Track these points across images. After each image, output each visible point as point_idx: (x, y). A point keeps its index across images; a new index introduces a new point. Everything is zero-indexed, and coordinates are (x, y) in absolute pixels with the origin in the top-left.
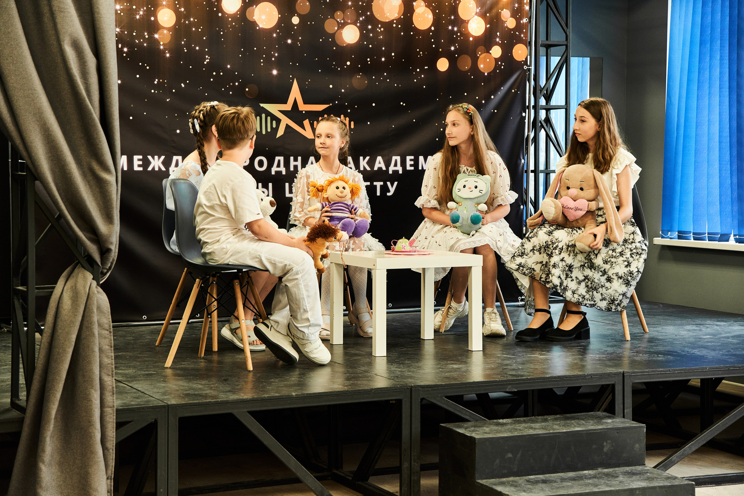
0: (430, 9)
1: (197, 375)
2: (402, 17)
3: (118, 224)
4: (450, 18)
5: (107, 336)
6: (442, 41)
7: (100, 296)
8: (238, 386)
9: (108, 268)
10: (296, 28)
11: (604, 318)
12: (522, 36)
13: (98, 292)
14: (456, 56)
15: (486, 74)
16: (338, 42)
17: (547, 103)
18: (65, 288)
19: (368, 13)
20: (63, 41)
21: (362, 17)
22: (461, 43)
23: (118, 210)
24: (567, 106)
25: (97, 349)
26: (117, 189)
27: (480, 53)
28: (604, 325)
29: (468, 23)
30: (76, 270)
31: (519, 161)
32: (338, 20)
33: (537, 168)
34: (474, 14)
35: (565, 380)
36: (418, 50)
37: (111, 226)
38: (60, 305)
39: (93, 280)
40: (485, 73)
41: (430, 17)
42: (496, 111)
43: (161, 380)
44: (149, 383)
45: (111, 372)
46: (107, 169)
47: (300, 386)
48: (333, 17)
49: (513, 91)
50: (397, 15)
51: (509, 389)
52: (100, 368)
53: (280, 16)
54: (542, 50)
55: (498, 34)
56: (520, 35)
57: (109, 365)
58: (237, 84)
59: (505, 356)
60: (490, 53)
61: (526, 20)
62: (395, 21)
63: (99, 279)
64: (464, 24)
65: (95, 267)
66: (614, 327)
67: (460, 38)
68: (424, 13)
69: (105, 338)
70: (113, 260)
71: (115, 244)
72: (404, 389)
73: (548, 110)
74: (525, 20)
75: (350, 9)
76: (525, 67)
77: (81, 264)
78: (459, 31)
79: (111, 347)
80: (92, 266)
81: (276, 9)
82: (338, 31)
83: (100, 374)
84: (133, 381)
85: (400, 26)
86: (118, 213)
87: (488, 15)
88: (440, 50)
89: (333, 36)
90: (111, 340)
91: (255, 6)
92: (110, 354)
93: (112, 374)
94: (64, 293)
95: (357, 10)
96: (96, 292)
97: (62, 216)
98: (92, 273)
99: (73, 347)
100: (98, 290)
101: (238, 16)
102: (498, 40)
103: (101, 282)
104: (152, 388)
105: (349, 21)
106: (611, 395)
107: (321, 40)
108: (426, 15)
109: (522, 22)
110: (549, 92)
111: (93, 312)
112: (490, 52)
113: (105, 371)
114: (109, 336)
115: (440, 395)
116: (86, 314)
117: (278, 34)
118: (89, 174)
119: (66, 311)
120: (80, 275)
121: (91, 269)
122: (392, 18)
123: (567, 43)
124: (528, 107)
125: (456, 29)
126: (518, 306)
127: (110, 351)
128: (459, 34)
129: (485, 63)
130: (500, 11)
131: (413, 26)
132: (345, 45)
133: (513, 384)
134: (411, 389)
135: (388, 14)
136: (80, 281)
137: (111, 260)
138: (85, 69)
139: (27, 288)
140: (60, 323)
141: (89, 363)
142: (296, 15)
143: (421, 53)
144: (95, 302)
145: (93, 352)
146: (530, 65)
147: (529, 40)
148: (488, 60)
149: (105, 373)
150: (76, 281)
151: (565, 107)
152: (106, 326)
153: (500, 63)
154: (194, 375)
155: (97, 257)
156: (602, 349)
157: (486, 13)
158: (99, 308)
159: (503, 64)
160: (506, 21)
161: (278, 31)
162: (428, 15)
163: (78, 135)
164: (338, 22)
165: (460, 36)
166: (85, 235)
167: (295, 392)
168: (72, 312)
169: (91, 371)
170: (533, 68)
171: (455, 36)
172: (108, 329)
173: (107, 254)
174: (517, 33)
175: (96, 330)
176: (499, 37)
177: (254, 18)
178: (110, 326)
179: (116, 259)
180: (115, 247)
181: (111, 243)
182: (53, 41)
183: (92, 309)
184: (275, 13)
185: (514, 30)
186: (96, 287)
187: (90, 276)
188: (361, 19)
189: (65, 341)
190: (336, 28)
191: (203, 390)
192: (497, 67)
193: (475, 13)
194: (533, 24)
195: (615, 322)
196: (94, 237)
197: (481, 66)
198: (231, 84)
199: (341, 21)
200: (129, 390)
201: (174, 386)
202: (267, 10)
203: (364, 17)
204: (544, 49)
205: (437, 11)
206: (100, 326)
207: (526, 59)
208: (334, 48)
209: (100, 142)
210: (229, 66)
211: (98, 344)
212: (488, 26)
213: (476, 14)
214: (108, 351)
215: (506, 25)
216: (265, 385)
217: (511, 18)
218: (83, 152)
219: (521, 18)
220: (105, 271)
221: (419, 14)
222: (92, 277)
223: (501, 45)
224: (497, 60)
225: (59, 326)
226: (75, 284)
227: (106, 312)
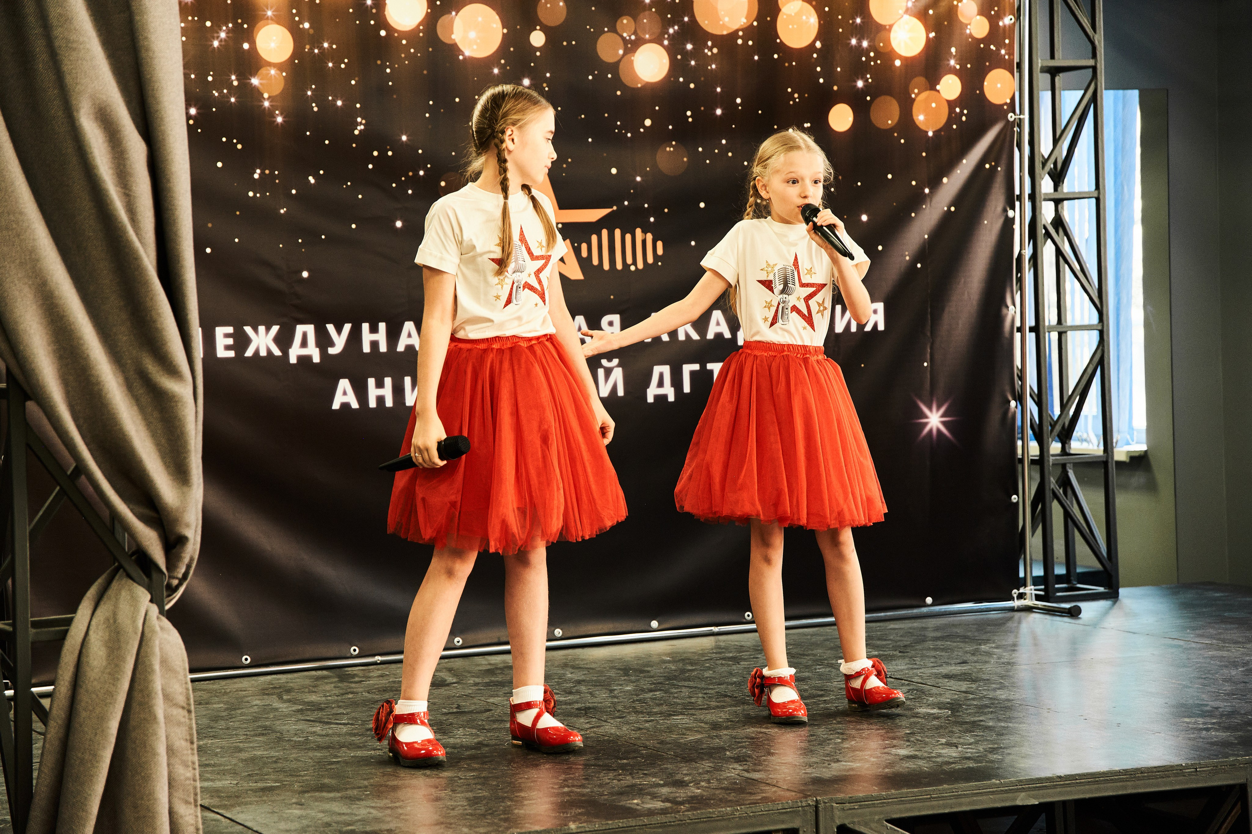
0: (811, 4)
1: (366, 787)
2: (755, 24)
3: (199, 484)
4: (854, 22)
5: (183, 720)
6: (839, 69)
7: (166, 636)
8: (453, 809)
9: (180, 576)
10: (538, 54)
11: (1197, 632)
12: (1003, 52)
13: (162, 628)
14: (868, 98)
15: (930, 134)
16: (626, 79)
17: (1056, 189)
18: (93, 623)
19: (686, 19)
20: (78, 111)
21: (673, 27)
22: (877, 72)
23: (200, 455)
24: (1099, 193)
25: (162, 749)
26: (196, 412)
27: (916, 91)
28: (1200, 649)
29: (889, 30)
30: (115, 585)
31: (1004, 311)
32: (625, 35)
33: (1041, 323)
34: (901, 12)
35: (1139, 779)
36: (789, 90)
37: (185, 489)
38: (84, 659)
39: (151, 604)
40: (927, 132)
41: (812, 20)
42: (953, 209)
43: (294, 800)
44: (267, 808)
45: (192, 795)
46: (172, 371)
47: (583, 807)
48: (613, 30)
49: (987, 166)
50: (745, 21)
51: (1022, 800)
52: (169, 788)
53: (505, 31)
54: (1043, 79)
55: (953, 50)
56: (998, 50)
57: (188, 782)
58: (421, 173)
59: (1003, 724)
60: (938, 91)
61: (1011, 19)
62: (741, 33)
63: (163, 602)
64: (883, 34)
65: (155, 575)
66: (1225, 654)
67: (876, 63)
68: (799, 14)
69: (179, 724)
70: (192, 559)
71: (193, 527)
72: (802, 807)
73: (1058, 202)
74: (1008, 20)
75: (647, 13)
76: (1011, 117)
77: (125, 570)
78: (872, 48)
79: (192, 743)
80: (149, 576)
81: (497, 17)
82: (626, 57)
83: (170, 802)
84: (233, 806)
85: (750, 43)
86: (200, 461)
87: (931, 12)
88: (835, 88)
89: (614, 67)
90: (191, 728)
91: (454, 13)
92: (190, 758)
93: (196, 801)
94: (91, 633)
95: (661, 13)
96: (158, 629)
97: (81, 469)
98: (149, 589)
99: (113, 746)
100: (162, 624)
101: (421, 35)
102: (952, 62)
103: (167, 607)
104: (276, 819)
105: (647, 36)
106: (1239, 805)
107: (590, 77)
108: (804, 18)
109: (1001, 24)
110: (1059, 166)
111: (153, 671)
112: (938, 87)
113: (179, 794)
114: (187, 721)
115: (877, 817)
116: (138, 675)
117: (502, 67)
118: (137, 384)
119: (96, 670)
120: (123, 593)
121: (146, 579)
122: (734, 27)
123: (1096, 63)
124: (1019, 198)
125: (865, 44)
126: (1012, 609)
127: (190, 752)
128: (872, 54)
129: (927, 111)
130: (955, 3)
131: (778, 41)
132: (639, 85)
133: (1029, 789)
134: (816, 807)
135: (727, 19)
136: (124, 607)
137: (186, 560)
138: (124, 166)
139: (14, 625)
140: (84, 698)
141: (147, 778)
142: (538, 27)
143: (796, 95)
144: (157, 650)
145: (155, 754)
146: (1021, 112)
147: (1016, 60)
148: (934, 105)
149: (179, 798)
150: (116, 606)
151: (1096, 195)
152: (181, 699)
153: (958, 110)
154: (360, 787)
155: (158, 556)
156: (1207, 705)
157: (926, 10)
158: (164, 662)
159: (965, 112)
160: (970, 24)
161: (503, 61)
162: (807, 18)
163: (113, 303)
164: (623, 39)
165: (875, 59)
166: (132, 510)
167: (574, 821)
168: (109, 674)
169: (151, 796)
170: (1026, 117)
171: (864, 59)
172: (185, 705)
173: (178, 547)
174: (992, 47)
175: (160, 708)
176: (955, 56)
177: (453, 37)
178: (188, 699)
179: (196, 557)
180: (196, 531)
181: (188, 526)
182: (55, 109)
183: (151, 665)
184: (495, 26)
185: (987, 40)
186: (158, 618)
187: (144, 596)
188: (671, 31)
189: (96, 734)
190: (621, 52)
191: (383, 822)
192: (952, 118)
193: (904, 9)
194: (1024, 26)
195: (1224, 641)
196: (152, 514)
197: (920, 118)
198: (411, 174)
199: (630, 36)
200: (227, 828)
201: (321, 815)
202: (480, 19)
203: (676, 27)
204: (1048, 76)
205: (827, 9)
206: (169, 699)
207: (1013, 99)
208: (619, 93)
209: (159, 314)
210: (404, 138)
211: (163, 739)
212: (932, 35)
213: (907, 11)
214: (185, 752)
215: (968, 31)
216: (509, 806)
217: (978, 17)
218: (124, 336)
219: (999, 16)
220: (175, 582)
221: (789, 16)
222: (149, 597)
223: (958, 73)
224: (951, 104)
225: (83, 704)
226: (115, 614)
227: (178, 669)
